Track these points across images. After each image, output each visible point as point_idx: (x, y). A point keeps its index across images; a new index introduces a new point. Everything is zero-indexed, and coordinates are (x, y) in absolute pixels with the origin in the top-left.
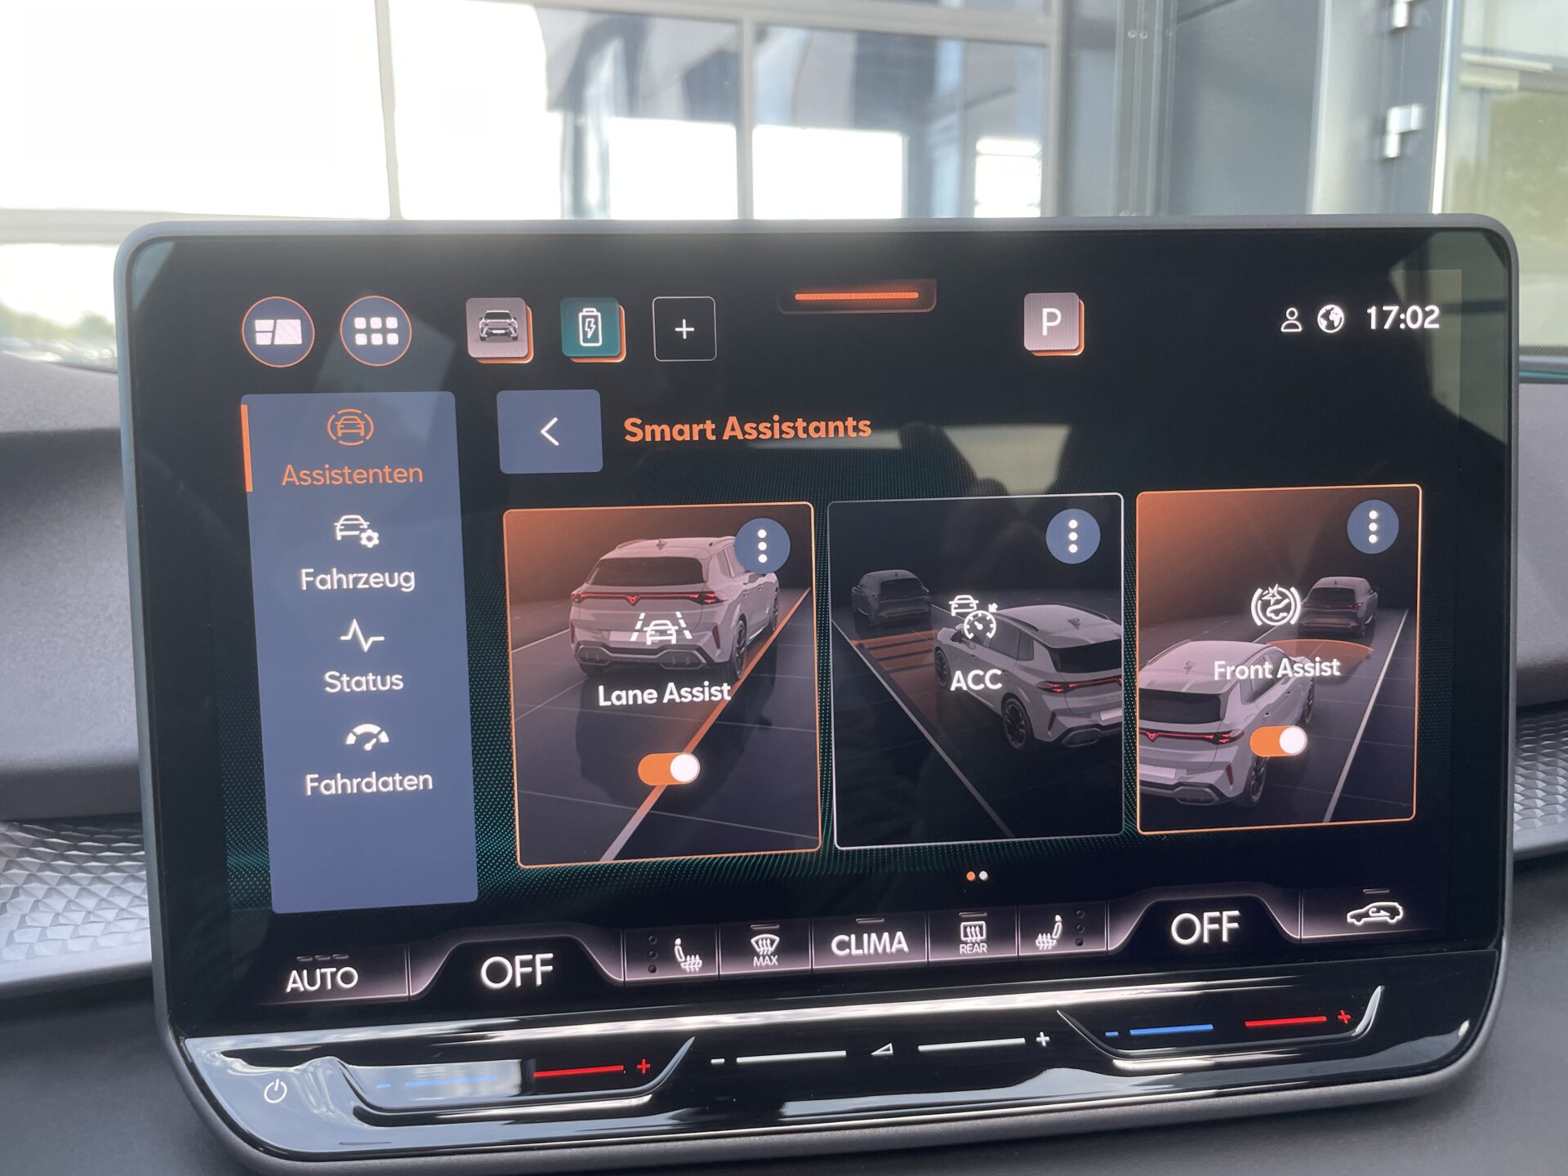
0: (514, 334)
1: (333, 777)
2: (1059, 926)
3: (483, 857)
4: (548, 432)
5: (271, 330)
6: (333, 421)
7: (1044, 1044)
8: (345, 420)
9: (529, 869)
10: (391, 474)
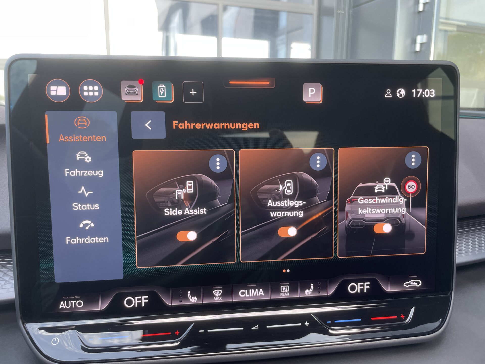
0: (137, 93)
1: (75, 238)
2: (312, 287)
3: (125, 264)
4: (148, 125)
5: (56, 90)
6: (76, 120)
7: (307, 325)
8: (80, 120)
9: (140, 268)
10: (95, 138)
